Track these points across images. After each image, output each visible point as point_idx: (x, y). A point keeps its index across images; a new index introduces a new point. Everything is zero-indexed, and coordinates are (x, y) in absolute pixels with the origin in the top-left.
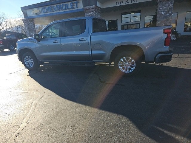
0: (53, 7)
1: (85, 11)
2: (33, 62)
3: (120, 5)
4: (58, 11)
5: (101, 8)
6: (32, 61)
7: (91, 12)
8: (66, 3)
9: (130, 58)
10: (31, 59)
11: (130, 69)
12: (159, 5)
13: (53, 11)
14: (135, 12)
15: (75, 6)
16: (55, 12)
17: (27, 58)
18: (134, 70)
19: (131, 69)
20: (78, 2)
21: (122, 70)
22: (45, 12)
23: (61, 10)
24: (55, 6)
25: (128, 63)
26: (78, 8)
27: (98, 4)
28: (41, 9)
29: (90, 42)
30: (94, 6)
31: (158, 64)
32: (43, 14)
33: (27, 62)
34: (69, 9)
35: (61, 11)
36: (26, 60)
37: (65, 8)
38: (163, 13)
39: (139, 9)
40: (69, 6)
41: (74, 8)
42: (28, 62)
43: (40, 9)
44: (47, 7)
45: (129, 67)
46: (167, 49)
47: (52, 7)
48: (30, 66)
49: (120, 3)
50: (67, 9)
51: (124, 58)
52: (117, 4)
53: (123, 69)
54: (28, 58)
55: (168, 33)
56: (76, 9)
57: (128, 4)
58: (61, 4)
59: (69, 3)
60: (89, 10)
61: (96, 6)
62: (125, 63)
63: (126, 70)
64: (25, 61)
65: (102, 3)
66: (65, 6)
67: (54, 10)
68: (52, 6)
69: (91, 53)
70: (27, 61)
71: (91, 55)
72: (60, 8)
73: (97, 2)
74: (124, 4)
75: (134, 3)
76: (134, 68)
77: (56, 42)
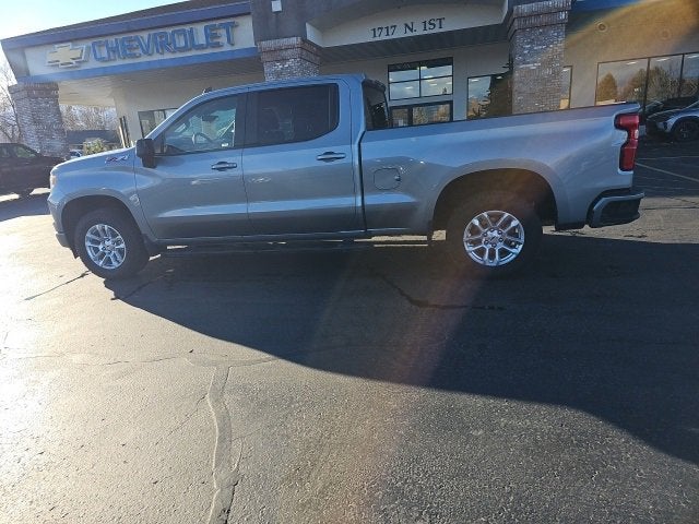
0: (137, 39)
1: (264, 57)
2: (122, 246)
3: (387, 38)
4: (156, 57)
5: (319, 48)
6: (118, 243)
7: (284, 60)
8: (187, 28)
9: (507, 215)
10: (114, 235)
11: (503, 253)
12: (519, 39)
13: (134, 56)
14: (431, 64)
15: (224, 40)
16: (145, 59)
17: (97, 234)
18: (518, 256)
19: (509, 253)
20: (234, 26)
21: (474, 256)
22: (102, 60)
23: (169, 50)
24: (145, 35)
25: (495, 234)
26: (233, 45)
27: (311, 34)
28: (88, 48)
29: (357, 162)
30: (294, 41)
31: (569, 234)
32: (93, 64)
33: (96, 250)
34: (201, 47)
35: (168, 56)
36: (93, 241)
37: (183, 44)
38: (531, 66)
39: (444, 54)
40: (201, 39)
41: (218, 45)
42: (100, 247)
43: (84, 45)
44: (112, 39)
45: (500, 245)
46: (625, 178)
47: (130, 40)
48: (108, 262)
49: (385, 31)
50: (190, 50)
51: (485, 214)
52: (377, 33)
53: (481, 252)
54: (101, 233)
55: (629, 128)
56: (227, 48)
57: (414, 34)
58: (169, 30)
59: (200, 29)
60: (278, 55)
61: (305, 40)
62: (485, 235)
63: (492, 256)
64: (88, 244)
65: (322, 28)
66: (182, 38)
67: (139, 51)
68: (132, 35)
69: (359, 204)
70: (99, 243)
71: (360, 211)
72: (164, 46)
73: (309, 28)
74: (400, 33)
75: (437, 30)
76: (519, 248)
77: (222, 166)
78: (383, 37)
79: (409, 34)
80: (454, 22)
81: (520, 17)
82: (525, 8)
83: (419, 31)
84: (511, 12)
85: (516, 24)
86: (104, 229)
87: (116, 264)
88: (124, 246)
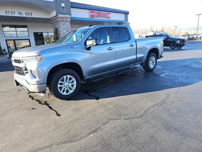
29: (136, 47)
49: (10, 12)
52: (7, 13)
74: (17, 15)
75: (30, 16)
76: (154, 64)
77: (110, 49)
78: (10, 15)
79: (20, 16)
80: (36, 15)
82: (60, 16)
83: (24, 15)
84: (57, 15)
85: (59, 19)
86: (67, 77)
87: (71, 92)
88: (75, 82)
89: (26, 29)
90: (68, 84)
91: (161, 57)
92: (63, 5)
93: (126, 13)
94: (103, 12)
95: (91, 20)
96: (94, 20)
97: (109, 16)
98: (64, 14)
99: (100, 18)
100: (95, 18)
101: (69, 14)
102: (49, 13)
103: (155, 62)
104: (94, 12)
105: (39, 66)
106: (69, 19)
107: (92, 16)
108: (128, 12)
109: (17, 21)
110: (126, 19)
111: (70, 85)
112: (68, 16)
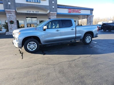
1: (6, 12)
10: (34, 44)
30: (14, 10)
60: (10, 12)
71: (75, 37)
73: (16, 8)
74: (32, 12)
75: (38, 13)
76: (90, 40)
77: (58, 31)
78: (29, 12)
79: (33, 13)
80: (40, 12)
81: (51, 13)
82: (52, 12)
83: (35, 13)
84: (50, 12)
85: (51, 14)
86: (32, 43)
87: (34, 50)
88: (36, 45)
89: (36, 19)
90: (33, 46)
91: (96, 36)
92: (53, 7)
93: (92, 10)
94: (77, 10)
95: (69, 14)
96: (70, 14)
97: (80, 12)
98: (53, 11)
99: (74, 13)
100: (72, 13)
101: (56, 11)
102: (46, 11)
103: (91, 39)
104: (71, 10)
105: (19, 36)
106: (56, 14)
107: (69, 12)
108: (93, 9)
109: (33, 15)
110: (91, 13)
111: (34, 46)
112: (56, 12)
